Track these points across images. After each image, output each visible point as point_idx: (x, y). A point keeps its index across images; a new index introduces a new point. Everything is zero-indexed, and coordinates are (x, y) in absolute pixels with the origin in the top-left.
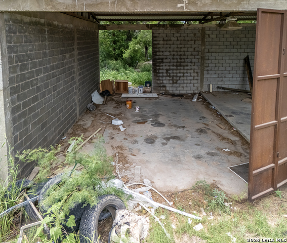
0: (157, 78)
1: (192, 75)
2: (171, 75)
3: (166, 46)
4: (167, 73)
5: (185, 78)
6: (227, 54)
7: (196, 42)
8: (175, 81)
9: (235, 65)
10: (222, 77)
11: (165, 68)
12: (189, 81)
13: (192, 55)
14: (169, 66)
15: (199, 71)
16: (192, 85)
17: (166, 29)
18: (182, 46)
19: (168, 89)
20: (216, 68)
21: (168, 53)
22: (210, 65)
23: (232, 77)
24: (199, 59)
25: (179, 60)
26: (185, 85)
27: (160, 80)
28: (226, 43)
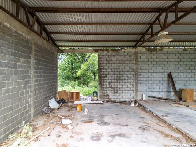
0: (102, 89)
1: (129, 86)
2: (113, 86)
3: (108, 65)
4: (109, 85)
5: (124, 89)
6: (155, 71)
7: (131, 61)
8: (116, 92)
9: (161, 79)
10: (151, 88)
11: (108, 81)
12: (127, 92)
13: (128, 71)
14: (111, 80)
15: (134, 84)
16: (129, 94)
17: (108, 52)
18: (121, 65)
19: (110, 97)
20: (147, 82)
21: (110, 70)
22: (143, 79)
23: (160, 88)
24: (133, 74)
25: (118, 75)
26: (124, 95)
27: (104, 90)
28: (153, 63)
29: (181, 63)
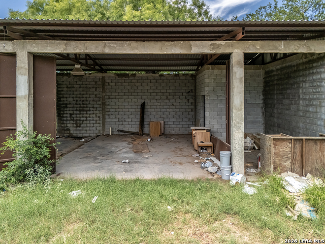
0: (62, 122)
1: (95, 119)
2: (75, 119)
3: (69, 92)
4: (71, 117)
5: (88, 122)
6: (126, 100)
7: (97, 89)
8: (78, 125)
9: (134, 110)
10: (122, 121)
12: (92, 125)
13: (93, 101)
14: (73, 111)
15: (101, 115)
16: (94, 128)
17: (69, 78)
18: (85, 93)
19: (72, 132)
20: (116, 113)
21: (72, 99)
22: (111, 110)
23: (132, 121)
24: (100, 104)
25: (82, 106)
26: (88, 128)
27: (64, 124)
28: (124, 91)
29: (157, 91)
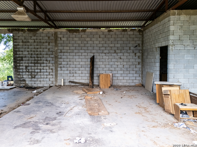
0: (18, 73)
1: (48, 71)
2: (30, 71)
3: (25, 47)
4: (26, 69)
5: (42, 74)
6: (77, 54)
7: (50, 43)
8: (33, 76)
9: (84, 63)
10: (73, 73)
11: (24, 65)
12: (46, 76)
13: (47, 54)
14: (28, 63)
15: (54, 68)
16: (48, 79)
17: (24, 33)
18: (39, 47)
19: (27, 82)
20: (68, 66)
21: (26, 53)
22: (63, 63)
23: (82, 73)
24: (53, 58)
25: (36, 59)
26: (42, 80)
27: (20, 75)
28: (75, 45)
29: (106, 45)
